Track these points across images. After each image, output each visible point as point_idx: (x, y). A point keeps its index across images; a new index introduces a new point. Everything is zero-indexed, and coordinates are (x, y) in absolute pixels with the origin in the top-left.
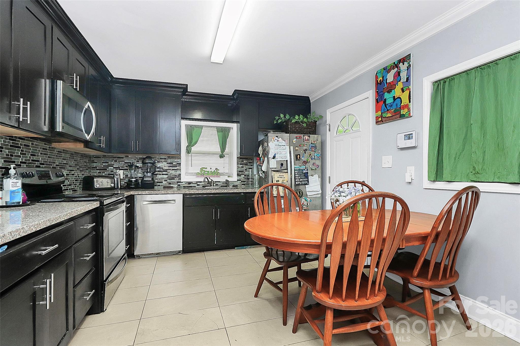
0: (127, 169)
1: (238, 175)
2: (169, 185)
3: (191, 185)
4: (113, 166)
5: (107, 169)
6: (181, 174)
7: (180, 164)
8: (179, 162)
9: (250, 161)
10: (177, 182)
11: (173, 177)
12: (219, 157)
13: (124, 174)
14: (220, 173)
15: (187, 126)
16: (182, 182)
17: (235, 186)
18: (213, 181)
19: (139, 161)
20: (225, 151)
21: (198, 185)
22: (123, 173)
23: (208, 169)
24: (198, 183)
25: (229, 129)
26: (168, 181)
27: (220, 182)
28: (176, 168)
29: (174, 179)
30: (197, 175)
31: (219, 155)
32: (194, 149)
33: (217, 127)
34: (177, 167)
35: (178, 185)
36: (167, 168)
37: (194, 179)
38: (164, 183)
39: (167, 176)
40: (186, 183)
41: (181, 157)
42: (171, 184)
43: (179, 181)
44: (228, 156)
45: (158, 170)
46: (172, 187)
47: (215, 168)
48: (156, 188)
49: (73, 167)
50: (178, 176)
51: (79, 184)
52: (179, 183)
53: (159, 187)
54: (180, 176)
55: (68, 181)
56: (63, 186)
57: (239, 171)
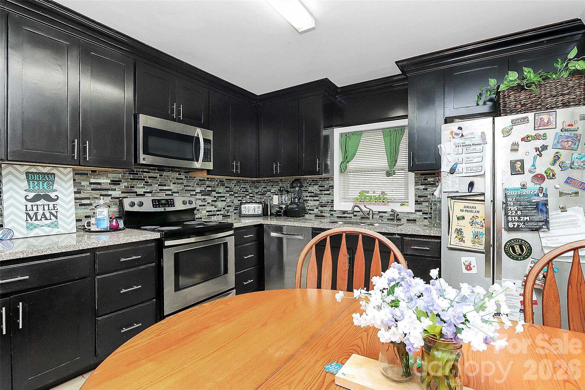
0: (280, 194)
1: (417, 202)
2: (321, 214)
3: (345, 215)
6: (333, 200)
7: (332, 187)
8: (331, 184)
10: (329, 210)
11: (325, 204)
12: (384, 174)
14: (388, 198)
15: (341, 135)
16: (335, 211)
17: (412, 220)
18: (372, 211)
20: (396, 164)
21: (354, 216)
22: (278, 199)
23: (371, 194)
24: (355, 213)
26: (320, 208)
27: (386, 212)
28: (328, 192)
29: (326, 206)
32: (352, 165)
33: (383, 129)
34: (329, 190)
35: (331, 215)
36: (319, 192)
37: (350, 207)
38: (316, 211)
39: (318, 202)
40: (339, 211)
41: (333, 177)
42: (323, 212)
43: (332, 209)
44: (404, 171)
45: (309, 194)
46: (324, 216)
47: (381, 191)
48: (307, 216)
49: (222, 193)
50: (331, 202)
51: (234, 210)
52: (332, 212)
53: (310, 215)
54: (333, 202)
55: (215, 207)
56: (207, 211)
57: (419, 197)
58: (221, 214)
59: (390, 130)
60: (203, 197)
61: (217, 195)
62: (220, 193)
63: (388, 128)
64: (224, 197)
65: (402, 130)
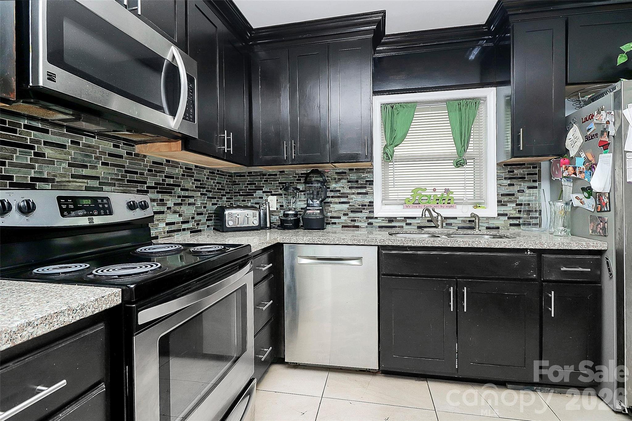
0: (281, 195)
1: (500, 203)
2: (353, 224)
3: (394, 224)
4: (262, 189)
5: (253, 195)
6: (373, 202)
7: (371, 182)
8: (369, 178)
9: (532, 170)
10: (367, 218)
11: (359, 209)
12: (452, 164)
13: (278, 203)
14: (454, 198)
15: (384, 106)
16: (376, 218)
17: (493, 228)
18: (441, 217)
19: (300, 180)
20: (468, 151)
21: (407, 224)
22: (276, 202)
23: (429, 193)
24: (408, 221)
25: (476, 102)
26: (351, 215)
27: (456, 218)
28: (364, 191)
29: (361, 212)
30: (405, 203)
31: (452, 161)
32: (399, 151)
33: (447, 101)
34: (365, 187)
35: (368, 224)
36: (349, 191)
37: (399, 212)
38: (344, 218)
39: (347, 206)
40: (383, 219)
41: (373, 168)
42: (355, 221)
43: (371, 215)
44: (474, 161)
45: (332, 194)
46: (357, 227)
47: (444, 188)
48: (329, 227)
49: (190, 190)
50: (368, 206)
51: (207, 220)
52: (370, 221)
53: (334, 226)
54: (373, 206)
55: (180, 215)
56: (167, 224)
57: (502, 195)
58: (188, 229)
59: (459, 103)
60: (160, 196)
61: (183, 193)
62: (187, 190)
63: (457, 100)
64: (192, 197)
65: (476, 103)
